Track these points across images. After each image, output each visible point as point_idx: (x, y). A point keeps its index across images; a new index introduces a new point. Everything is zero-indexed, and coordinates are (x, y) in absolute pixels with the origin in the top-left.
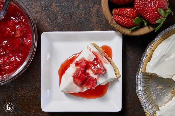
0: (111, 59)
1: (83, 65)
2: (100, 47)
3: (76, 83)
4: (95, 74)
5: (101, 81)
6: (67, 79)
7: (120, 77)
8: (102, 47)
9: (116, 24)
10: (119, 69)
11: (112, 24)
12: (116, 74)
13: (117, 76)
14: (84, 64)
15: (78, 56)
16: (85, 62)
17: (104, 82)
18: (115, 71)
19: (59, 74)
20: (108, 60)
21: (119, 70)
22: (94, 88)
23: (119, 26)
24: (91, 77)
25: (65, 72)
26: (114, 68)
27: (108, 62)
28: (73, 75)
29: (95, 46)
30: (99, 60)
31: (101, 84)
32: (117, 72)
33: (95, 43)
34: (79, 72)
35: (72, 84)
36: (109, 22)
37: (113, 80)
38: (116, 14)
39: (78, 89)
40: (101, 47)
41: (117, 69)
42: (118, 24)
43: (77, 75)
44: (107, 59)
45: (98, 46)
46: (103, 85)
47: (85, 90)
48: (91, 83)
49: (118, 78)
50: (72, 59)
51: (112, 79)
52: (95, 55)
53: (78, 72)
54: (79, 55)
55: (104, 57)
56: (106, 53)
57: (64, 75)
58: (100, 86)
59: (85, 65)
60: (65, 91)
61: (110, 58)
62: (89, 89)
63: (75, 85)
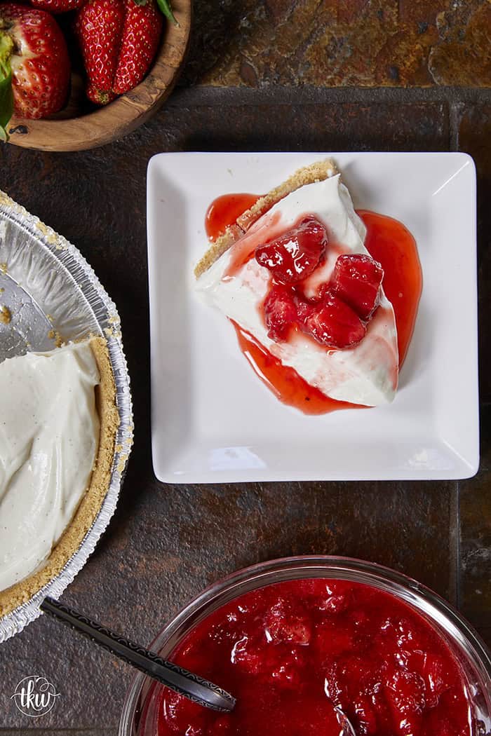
0: (262, 199)
1: (286, 309)
2: (212, 245)
3: (359, 340)
4: (323, 261)
5: (351, 238)
6: (343, 375)
7: (335, 163)
8: (212, 238)
9: (152, 81)
10: (300, 168)
11: (154, 96)
12: (322, 178)
13: (330, 172)
14: (281, 306)
15: (248, 333)
16: (273, 302)
17: (357, 227)
18: (311, 181)
19: (321, 411)
20: (264, 210)
21: (307, 166)
22: (380, 265)
23: (157, 66)
24: (334, 275)
25: (315, 385)
26: (299, 185)
27: (271, 212)
28: (327, 351)
29: (205, 265)
30: (267, 246)
31: (364, 238)
32: (315, 172)
33: (196, 265)
34: (314, 327)
35: (364, 355)
36: (145, 108)
37: (347, 189)
38: (112, 79)
39: (385, 331)
40: (210, 241)
41: (300, 173)
42: (152, 73)
43: (325, 334)
44: (262, 215)
45: (209, 251)
46: (365, 230)
47: (386, 304)
48: (357, 275)
49: (337, 170)
50: (262, 360)
51: (341, 192)
52: (246, 262)
53: (314, 331)
54: (244, 331)
55: (253, 227)
56: (238, 220)
57: (324, 392)
58: (371, 243)
59: (285, 301)
60: (390, 384)
61: (258, 202)
62: (381, 287)
63: (367, 343)
